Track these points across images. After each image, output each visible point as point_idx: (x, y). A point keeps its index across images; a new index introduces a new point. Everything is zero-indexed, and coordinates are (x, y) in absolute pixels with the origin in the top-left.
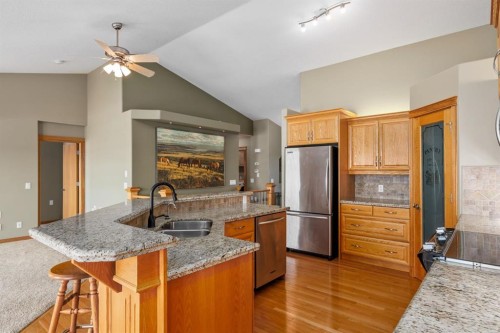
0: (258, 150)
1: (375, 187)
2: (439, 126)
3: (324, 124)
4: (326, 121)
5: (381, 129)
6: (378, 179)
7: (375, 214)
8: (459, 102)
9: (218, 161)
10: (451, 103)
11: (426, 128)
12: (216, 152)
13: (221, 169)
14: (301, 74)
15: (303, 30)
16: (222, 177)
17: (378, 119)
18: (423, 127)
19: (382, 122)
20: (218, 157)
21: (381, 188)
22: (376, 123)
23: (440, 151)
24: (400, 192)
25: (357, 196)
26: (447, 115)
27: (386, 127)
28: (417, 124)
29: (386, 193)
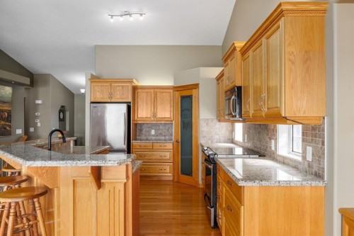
0: (39, 102)
1: (149, 132)
2: (190, 97)
3: (120, 88)
4: (123, 87)
5: (156, 94)
6: (152, 126)
7: (154, 148)
8: (200, 86)
9: (6, 111)
10: (196, 86)
11: (183, 98)
12: (4, 102)
13: (9, 119)
14: (96, 46)
15: (112, 21)
16: (10, 126)
17: (153, 88)
18: (181, 97)
19: (156, 90)
20: (6, 107)
21: (153, 132)
22: (152, 90)
23: (191, 110)
24: (164, 134)
25: (138, 137)
26: (194, 92)
27: (158, 94)
28: (178, 95)
29: (156, 135)
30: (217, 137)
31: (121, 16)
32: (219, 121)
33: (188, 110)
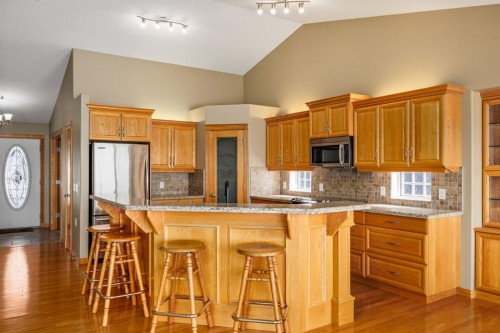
1: (157, 184)
2: (234, 140)
3: (136, 120)
5: (174, 133)
6: (160, 176)
11: (221, 140)
17: (171, 124)
18: (218, 139)
19: (174, 127)
21: (162, 185)
22: (169, 127)
23: (234, 156)
24: (176, 187)
26: (240, 134)
28: (212, 135)
29: (166, 189)
30: (267, 188)
31: (157, 22)
32: (269, 169)
33: (230, 155)
